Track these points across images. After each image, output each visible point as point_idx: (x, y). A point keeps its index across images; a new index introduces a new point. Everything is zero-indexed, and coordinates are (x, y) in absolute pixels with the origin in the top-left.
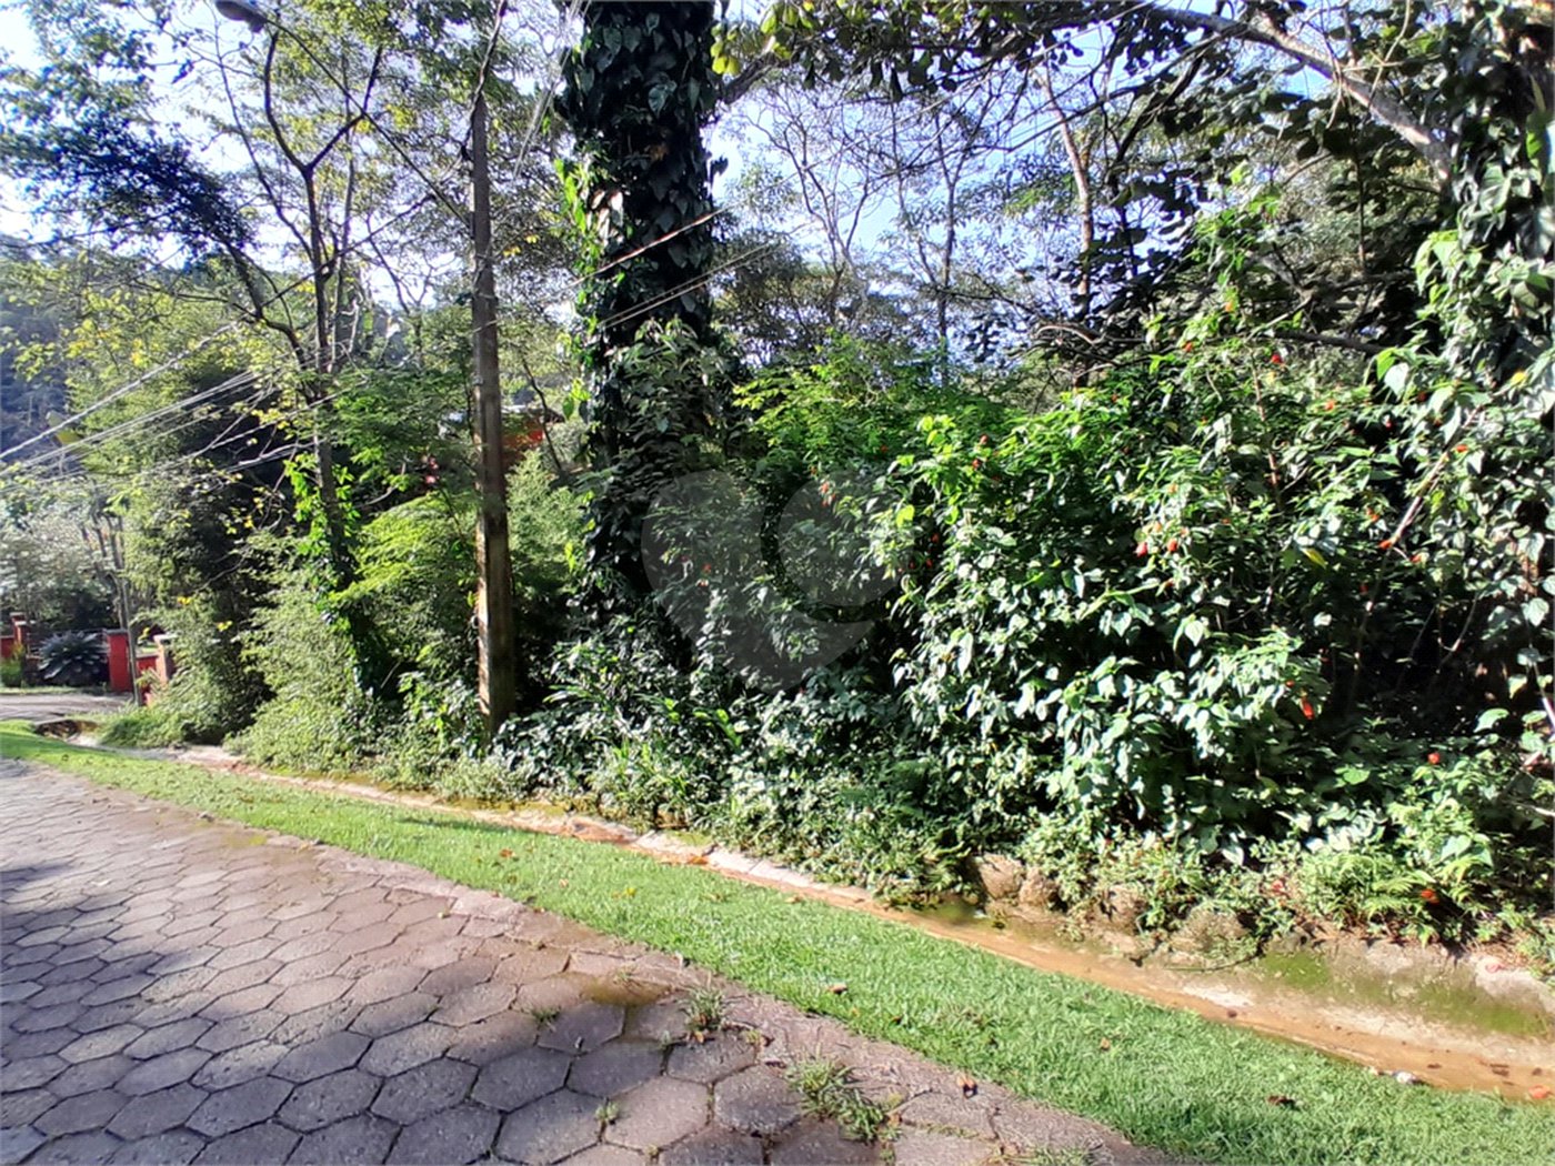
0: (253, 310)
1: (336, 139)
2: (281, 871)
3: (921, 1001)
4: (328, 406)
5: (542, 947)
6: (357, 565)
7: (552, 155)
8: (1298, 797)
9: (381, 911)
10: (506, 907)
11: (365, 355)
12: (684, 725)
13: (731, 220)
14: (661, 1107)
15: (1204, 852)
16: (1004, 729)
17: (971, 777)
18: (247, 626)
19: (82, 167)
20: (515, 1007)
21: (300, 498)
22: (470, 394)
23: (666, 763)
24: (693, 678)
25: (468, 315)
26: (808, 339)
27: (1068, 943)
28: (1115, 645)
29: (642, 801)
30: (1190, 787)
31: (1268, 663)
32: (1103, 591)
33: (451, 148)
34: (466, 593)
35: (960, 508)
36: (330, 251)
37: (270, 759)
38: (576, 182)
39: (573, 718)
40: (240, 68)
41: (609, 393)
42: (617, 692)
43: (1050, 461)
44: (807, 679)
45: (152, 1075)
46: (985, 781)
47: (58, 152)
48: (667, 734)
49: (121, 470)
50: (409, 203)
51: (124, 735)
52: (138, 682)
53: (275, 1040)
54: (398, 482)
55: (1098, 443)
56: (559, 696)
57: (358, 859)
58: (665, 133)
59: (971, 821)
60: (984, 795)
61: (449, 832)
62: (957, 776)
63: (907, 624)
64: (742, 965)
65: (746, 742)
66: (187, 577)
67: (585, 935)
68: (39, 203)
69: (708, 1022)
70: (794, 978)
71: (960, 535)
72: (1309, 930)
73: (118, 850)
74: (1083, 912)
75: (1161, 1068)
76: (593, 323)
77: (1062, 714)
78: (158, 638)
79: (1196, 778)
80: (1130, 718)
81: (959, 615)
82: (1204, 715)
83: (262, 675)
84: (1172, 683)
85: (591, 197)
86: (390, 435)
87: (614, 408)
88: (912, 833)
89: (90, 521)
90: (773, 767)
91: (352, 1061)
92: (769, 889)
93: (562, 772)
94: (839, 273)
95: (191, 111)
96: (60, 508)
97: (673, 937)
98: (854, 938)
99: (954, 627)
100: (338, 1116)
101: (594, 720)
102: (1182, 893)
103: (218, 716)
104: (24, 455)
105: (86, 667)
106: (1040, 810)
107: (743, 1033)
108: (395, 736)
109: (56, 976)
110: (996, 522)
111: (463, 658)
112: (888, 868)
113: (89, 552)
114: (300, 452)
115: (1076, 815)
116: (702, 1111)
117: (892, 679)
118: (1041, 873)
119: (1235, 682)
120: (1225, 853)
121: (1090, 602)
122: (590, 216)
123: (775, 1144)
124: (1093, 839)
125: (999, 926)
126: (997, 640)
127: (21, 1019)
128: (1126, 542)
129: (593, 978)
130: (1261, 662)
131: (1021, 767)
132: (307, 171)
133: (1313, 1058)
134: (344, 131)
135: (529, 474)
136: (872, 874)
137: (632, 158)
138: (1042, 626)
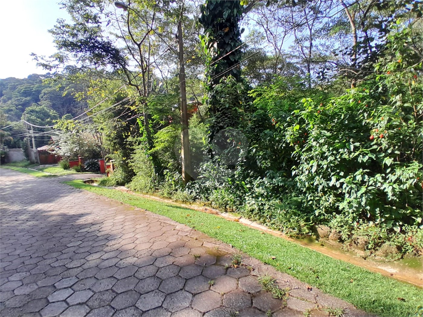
0: (128, 82)
1: (145, 37)
2: (137, 216)
3: (297, 264)
4: (146, 105)
5: (197, 239)
6: (154, 143)
7: (198, 34)
8: (419, 212)
9: (160, 227)
10: (188, 229)
11: (154, 91)
12: (233, 185)
13: (247, 46)
14: (225, 283)
15: (388, 228)
16: (326, 189)
17: (315, 203)
18: (130, 158)
19: (87, 49)
20: (190, 253)
21: (141, 127)
22: (179, 99)
23: (228, 195)
24: (235, 173)
25: (178, 79)
26: (269, 78)
27: (343, 251)
28: (363, 165)
29: (222, 204)
30: (385, 209)
31: (412, 172)
32: (360, 149)
33: (173, 36)
34: (179, 150)
35: (313, 125)
36: (145, 65)
37: (135, 190)
38: (204, 41)
39: (205, 182)
40: (122, 21)
41: (214, 97)
42: (216, 176)
43: (342, 110)
44: (267, 173)
45: (106, 264)
46: (319, 205)
47: (80, 45)
48: (229, 187)
49: (101, 122)
50: (163, 52)
51: (103, 183)
52: (106, 171)
53: (135, 257)
54: (162, 123)
55: (358, 104)
56: (201, 176)
57: (154, 214)
58: (228, 24)
59: (315, 215)
60: (319, 208)
61: (175, 209)
62: (311, 202)
63: (296, 159)
64: (247, 249)
65: (250, 190)
66: (116, 147)
67: (207, 237)
68: (78, 58)
69: (238, 263)
70: (261, 254)
71: (313, 133)
72: (417, 251)
73: (102, 210)
74: (348, 244)
75: (368, 288)
76: (209, 79)
77: (344, 186)
78: (111, 161)
79: (387, 206)
80: (366, 188)
81: (313, 156)
82: (391, 187)
83: (133, 170)
84: (381, 177)
85: (209, 44)
86: (161, 111)
87: (214, 101)
88: (297, 218)
89: (95, 134)
90: (257, 197)
91: (152, 263)
92: (256, 230)
93: (202, 196)
94: (278, 58)
95: (111, 33)
96: (88, 130)
97: (229, 240)
98: (279, 245)
99: (311, 160)
100: (148, 276)
101: (210, 183)
102: (380, 240)
103: (124, 179)
104: (79, 118)
105: (95, 168)
106: (336, 213)
107: (247, 267)
108: (163, 185)
109: (86, 239)
110: (325, 129)
111: (178, 166)
112: (290, 226)
113: (95, 141)
114: (140, 116)
115: (348, 215)
116: (235, 285)
117: (292, 174)
118: (336, 231)
119: (401, 178)
120: (395, 229)
121: (355, 152)
122: (208, 50)
123: (254, 297)
124: (353, 223)
125: (322, 245)
126: (324, 164)
127: (77, 250)
128: (367, 134)
129: (209, 248)
130: (410, 172)
131: (331, 200)
132: (139, 45)
133: (413, 288)
134: (147, 34)
135: (194, 120)
136: (285, 228)
137: (219, 32)
138: (339, 160)
